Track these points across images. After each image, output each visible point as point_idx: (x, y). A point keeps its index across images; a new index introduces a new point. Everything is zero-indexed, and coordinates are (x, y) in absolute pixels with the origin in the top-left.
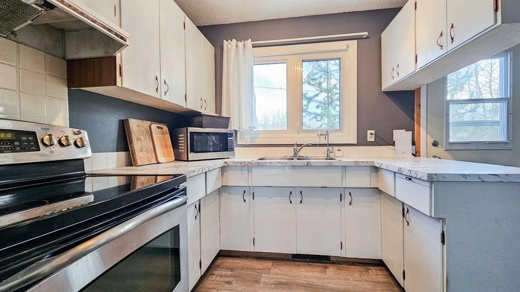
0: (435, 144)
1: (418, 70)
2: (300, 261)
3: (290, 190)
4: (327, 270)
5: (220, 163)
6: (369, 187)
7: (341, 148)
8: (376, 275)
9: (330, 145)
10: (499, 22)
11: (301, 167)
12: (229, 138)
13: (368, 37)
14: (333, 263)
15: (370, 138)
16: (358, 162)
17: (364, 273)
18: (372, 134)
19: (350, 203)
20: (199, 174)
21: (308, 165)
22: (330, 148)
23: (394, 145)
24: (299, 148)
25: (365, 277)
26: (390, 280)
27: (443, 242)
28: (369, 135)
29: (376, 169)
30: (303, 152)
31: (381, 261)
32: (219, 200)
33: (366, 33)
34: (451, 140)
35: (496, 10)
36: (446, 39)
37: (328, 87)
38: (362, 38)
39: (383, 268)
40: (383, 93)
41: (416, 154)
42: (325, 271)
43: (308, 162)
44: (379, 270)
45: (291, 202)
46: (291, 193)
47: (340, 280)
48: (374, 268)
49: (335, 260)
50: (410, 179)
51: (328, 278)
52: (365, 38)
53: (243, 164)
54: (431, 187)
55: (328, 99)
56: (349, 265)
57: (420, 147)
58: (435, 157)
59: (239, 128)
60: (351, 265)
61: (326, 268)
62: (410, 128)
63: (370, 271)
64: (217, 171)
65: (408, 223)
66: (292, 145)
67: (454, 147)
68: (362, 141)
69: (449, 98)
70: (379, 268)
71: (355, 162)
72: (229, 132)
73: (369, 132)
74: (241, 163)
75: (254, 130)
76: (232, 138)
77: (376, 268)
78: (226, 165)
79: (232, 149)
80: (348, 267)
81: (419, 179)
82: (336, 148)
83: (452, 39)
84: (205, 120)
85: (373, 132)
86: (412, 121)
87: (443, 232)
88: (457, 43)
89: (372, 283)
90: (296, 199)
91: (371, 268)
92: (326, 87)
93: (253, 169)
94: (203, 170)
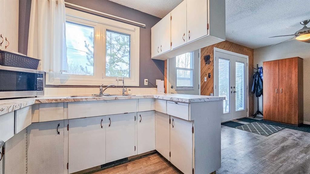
0: (172, 87)
1: (172, 50)
2: (108, 168)
3: (101, 118)
4: (127, 167)
5: (32, 101)
6: (150, 110)
7: (130, 89)
8: (154, 159)
9: (125, 87)
10: (209, 35)
11: (110, 101)
12: (38, 79)
13: (145, 28)
14: (130, 161)
15: (146, 83)
16: (146, 96)
17: (148, 161)
18: (146, 81)
19: (140, 121)
20: (9, 113)
21: (116, 99)
22: (125, 89)
23: (157, 87)
24: (104, 89)
25: (149, 163)
26: (161, 160)
27: (193, 132)
28: (145, 82)
29: (155, 100)
30: (107, 91)
31: (155, 150)
32: (27, 138)
33: (145, 25)
34: (177, 86)
35: (208, 29)
36: (186, 37)
37: (111, 53)
38: (142, 27)
39: (156, 154)
40: (152, 60)
41: (165, 92)
42: (127, 168)
43: (116, 98)
44: (155, 156)
45: (102, 127)
46: (102, 120)
47: (137, 170)
48: (151, 156)
49: (131, 158)
50: (177, 103)
51: (129, 172)
52: (143, 27)
53: (59, 101)
54: (189, 106)
55: (111, 60)
56: (139, 159)
57: (166, 89)
58: (172, 93)
59: (50, 71)
60: (140, 158)
61: (126, 166)
62: (163, 79)
63: (150, 158)
64: (28, 108)
65: (173, 126)
66: (99, 87)
67: (179, 89)
68: (142, 85)
69: (177, 66)
70: (154, 155)
71: (144, 96)
72: (38, 73)
73: (145, 80)
74: (56, 100)
75: (63, 73)
76: (42, 79)
77: (153, 155)
78: (37, 102)
79: (41, 89)
80: (139, 160)
81: (184, 102)
82: (128, 89)
83: (189, 37)
84: (7, 57)
85: (147, 80)
86: (164, 76)
87: (193, 127)
88: (191, 40)
89: (154, 165)
90: (105, 124)
91: (150, 156)
92: (110, 53)
93: (68, 105)
94: (13, 108)
